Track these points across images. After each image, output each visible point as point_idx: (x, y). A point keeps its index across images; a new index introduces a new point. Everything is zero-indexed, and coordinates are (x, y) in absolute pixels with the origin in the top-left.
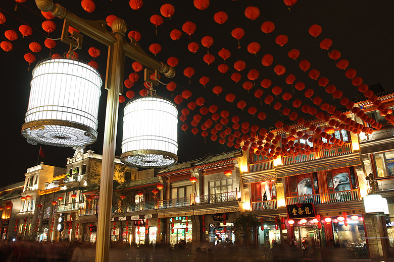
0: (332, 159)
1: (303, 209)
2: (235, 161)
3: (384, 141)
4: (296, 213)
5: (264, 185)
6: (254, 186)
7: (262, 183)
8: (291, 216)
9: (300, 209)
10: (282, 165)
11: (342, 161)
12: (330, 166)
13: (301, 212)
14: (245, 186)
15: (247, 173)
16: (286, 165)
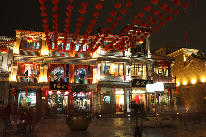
0: (83, 60)
1: (61, 85)
2: (11, 44)
3: (110, 57)
4: (56, 87)
5: (27, 66)
6: (20, 65)
7: (26, 64)
8: (52, 89)
9: (59, 85)
10: (49, 55)
11: (88, 62)
12: (81, 63)
13: (59, 86)
14: (15, 64)
15: (18, 54)
16: (51, 56)
